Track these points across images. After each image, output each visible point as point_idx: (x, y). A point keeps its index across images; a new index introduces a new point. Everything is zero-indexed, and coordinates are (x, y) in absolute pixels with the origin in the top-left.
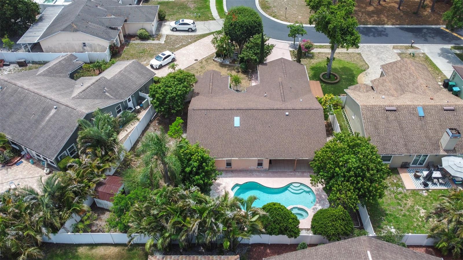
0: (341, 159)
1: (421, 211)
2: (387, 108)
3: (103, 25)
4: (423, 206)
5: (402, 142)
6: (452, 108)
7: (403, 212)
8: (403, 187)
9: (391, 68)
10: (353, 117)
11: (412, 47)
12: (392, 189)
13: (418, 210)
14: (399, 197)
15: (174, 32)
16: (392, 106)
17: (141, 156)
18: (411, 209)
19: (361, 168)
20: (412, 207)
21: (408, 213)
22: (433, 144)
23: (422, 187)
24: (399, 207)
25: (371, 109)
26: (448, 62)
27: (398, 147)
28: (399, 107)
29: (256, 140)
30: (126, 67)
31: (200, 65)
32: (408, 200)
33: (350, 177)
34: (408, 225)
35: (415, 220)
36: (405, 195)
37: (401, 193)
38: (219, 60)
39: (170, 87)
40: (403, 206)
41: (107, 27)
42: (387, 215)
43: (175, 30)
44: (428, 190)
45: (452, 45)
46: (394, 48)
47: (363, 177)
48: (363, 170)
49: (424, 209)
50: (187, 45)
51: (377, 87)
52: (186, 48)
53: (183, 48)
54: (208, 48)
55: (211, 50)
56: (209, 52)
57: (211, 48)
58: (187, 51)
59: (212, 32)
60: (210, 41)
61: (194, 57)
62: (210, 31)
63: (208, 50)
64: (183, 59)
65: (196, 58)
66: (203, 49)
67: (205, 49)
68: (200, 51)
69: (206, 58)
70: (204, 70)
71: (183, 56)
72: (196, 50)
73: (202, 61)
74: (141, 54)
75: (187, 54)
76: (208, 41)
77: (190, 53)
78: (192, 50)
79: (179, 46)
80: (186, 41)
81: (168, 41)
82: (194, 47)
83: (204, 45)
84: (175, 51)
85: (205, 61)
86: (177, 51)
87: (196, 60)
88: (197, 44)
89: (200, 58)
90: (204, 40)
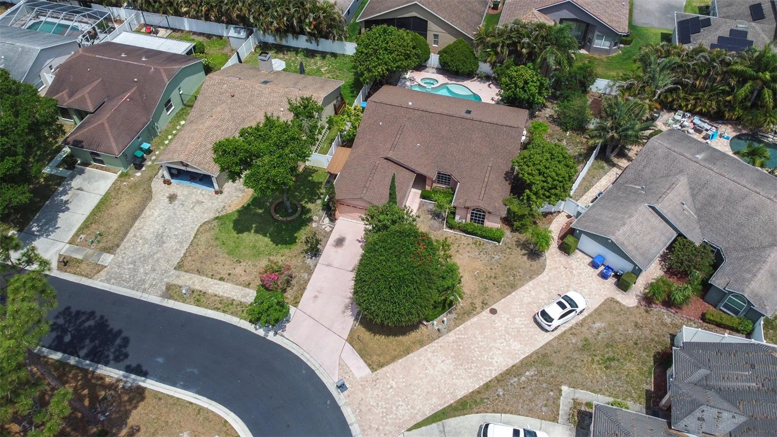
21: (336, 71)
31: (487, 297)
35: (335, 67)
52: (512, 362)
53: (518, 361)
54: (461, 348)
55: (457, 342)
56: (462, 334)
57: (455, 347)
58: (510, 346)
59: (440, 423)
60: (453, 379)
61: (496, 321)
62: (443, 427)
63: (462, 342)
64: (520, 321)
65: (494, 317)
66: (474, 349)
67: (470, 348)
68: (482, 342)
69: (472, 315)
70: (482, 279)
71: (519, 331)
72: (491, 349)
73: (483, 309)
74: (611, 354)
75: (511, 334)
76: (457, 379)
77: (505, 339)
78: (499, 349)
79: (527, 373)
80: (510, 388)
81: (552, 393)
82: (494, 361)
83: (468, 363)
84: (536, 352)
85: (476, 308)
86: (532, 354)
87: (493, 312)
88: (486, 371)
89: (484, 316)
90: (465, 386)
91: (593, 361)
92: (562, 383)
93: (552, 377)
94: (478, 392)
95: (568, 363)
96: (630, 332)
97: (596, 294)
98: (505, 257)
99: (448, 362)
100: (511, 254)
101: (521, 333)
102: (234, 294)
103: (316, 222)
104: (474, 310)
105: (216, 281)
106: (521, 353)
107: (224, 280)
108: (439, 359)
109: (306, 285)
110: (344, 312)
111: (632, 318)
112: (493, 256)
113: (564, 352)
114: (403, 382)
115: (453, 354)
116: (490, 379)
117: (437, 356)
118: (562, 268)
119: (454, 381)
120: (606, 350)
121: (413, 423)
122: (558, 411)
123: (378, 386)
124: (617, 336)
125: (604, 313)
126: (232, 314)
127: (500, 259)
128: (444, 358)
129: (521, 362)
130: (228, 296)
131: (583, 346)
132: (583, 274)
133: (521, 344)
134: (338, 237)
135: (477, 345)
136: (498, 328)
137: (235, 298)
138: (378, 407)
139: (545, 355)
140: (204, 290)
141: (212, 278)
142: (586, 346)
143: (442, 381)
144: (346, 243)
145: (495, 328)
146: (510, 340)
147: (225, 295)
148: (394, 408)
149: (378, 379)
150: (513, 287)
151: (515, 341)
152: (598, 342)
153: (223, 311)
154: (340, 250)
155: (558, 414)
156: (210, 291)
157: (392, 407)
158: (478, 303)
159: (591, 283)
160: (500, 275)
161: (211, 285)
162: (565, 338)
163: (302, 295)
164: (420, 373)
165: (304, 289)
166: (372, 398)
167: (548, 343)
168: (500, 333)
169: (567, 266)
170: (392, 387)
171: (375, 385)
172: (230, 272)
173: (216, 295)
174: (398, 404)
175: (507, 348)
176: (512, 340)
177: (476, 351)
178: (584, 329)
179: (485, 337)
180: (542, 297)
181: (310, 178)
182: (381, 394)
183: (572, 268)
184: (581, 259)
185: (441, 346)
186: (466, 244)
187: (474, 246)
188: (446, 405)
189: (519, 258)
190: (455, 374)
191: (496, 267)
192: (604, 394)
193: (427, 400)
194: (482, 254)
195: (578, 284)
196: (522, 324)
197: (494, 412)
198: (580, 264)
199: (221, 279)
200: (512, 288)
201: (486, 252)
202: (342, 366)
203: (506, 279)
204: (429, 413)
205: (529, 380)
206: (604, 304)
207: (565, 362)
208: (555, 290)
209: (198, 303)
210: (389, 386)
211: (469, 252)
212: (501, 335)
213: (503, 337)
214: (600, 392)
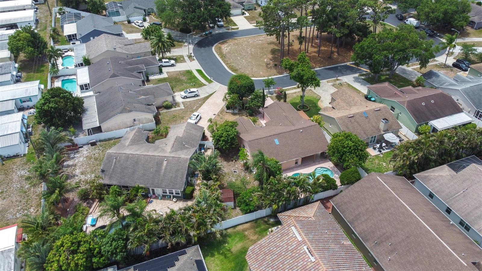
0: (345, 144)
2: (349, 116)
3: (142, 103)
4: (383, 161)
5: (362, 132)
6: (379, 109)
7: (376, 166)
8: (370, 155)
9: (337, 94)
10: (330, 126)
11: (338, 80)
13: (382, 164)
14: (371, 160)
15: (186, 99)
16: (351, 115)
19: (356, 145)
20: (379, 163)
21: (378, 167)
22: (377, 129)
23: (379, 153)
24: (373, 165)
25: (341, 118)
26: (361, 85)
27: (362, 135)
28: (354, 114)
29: (292, 149)
31: (219, 117)
32: (375, 160)
33: (352, 151)
35: (383, 169)
37: (371, 158)
38: (230, 111)
39: (229, 131)
41: (145, 104)
42: (369, 170)
43: (185, 97)
44: (382, 154)
45: (358, 74)
46: (328, 82)
47: (358, 149)
48: (356, 146)
50: (201, 106)
51: (336, 106)
55: (219, 106)
61: (212, 113)
62: (209, 94)
66: (213, 106)
69: (220, 112)
70: (225, 120)
72: (209, 108)
73: (218, 114)
74: (174, 119)
75: (206, 112)
76: (213, 101)
78: (206, 109)
80: (198, 104)
81: (186, 106)
87: (214, 115)
88: (207, 104)
90: (209, 100)
91: (179, 115)
92: (185, 109)
93: (188, 109)
94: (205, 101)
99: (218, 102)
116: (204, 103)
121: (216, 92)
122: (183, 104)
130: (289, 91)
133: (201, 112)
140: (296, 89)
143: (216, 99)
157: (224, 92)
168: (209, 111)
173: (292, 90)
179: (212, 109)
188: (211, 96)
192: (172, 110)
193: (216, 96)
196: (204, 115)
197: (199, 99)
204: (214, 94)
205: (194, 107)
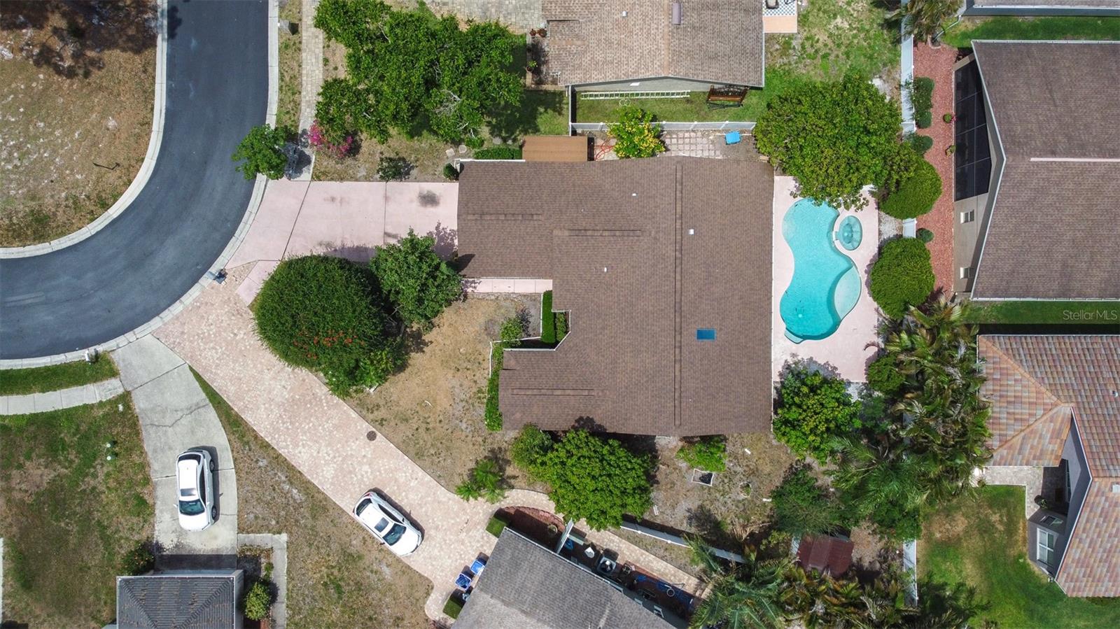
1: (840, 25)
2: (675, 21)
4: (829, 17)
7: (840, 55)
8: (791, 37)
12: (795, 58)
13: (838, 28)
14: (810, 51)
17: (719, 519)
18: (836, 38)
20: (830, 35)
21: (843, 48)
24: (832, 57)
27: (750, 28)
30: (507, 604)
31: (393, 424)
32: (817, 37)
34: (865, 56)
35: (856, 41)
36: (807, 39)
37: (803, 47)
40: (828, 51)
49: (835, 17)
50: (291, 468)
52: (305, 470)
53: (309, 478)
54: (309, 406)
55: (315, 399)
56: (327, 403)
57: (308, 398)
58: (327, 464)
59: (208, 401)
60: (264, 404)
61: (358, 442)
62: (204, 406)
63: (316, 405)
64: (367, 472)
65: (364, 437)
66: (310, 421)
67: (311, 416)
68: (324, 429)
69: (359, 409)
70: (420, 413)
71: (350, 472)
72: (316, 441)
73: (373, 421)
74: (346, 588)
75: (343, 464)
76: (266, 408)
77: (335, 457)
78: (318, 452)
79: (295, 491)
80: (270, 473)
81: (274, 522)
82: (300, 448)
83: (290, 418)
84: (326, 498)
85: (372, 413)
86: (323, 493)
87: (371, 436)
88: (285, 441)
89: (361, 426)
90: (260, 420)
91: (330, 567)
92: (290, 533)
93: (297, 521)
94: (256, 437)
95: (322, 537)
96: (387, 611)
97: (433, 565)
98: (467, 436)
99: (285, 393)
100: (474, 445)
101: (349, 476)
102: (309, 89)
103: (456, 151)
104: (368, 410)
105: (321, 55)
106: (319, 480)
107: (325, 65)
108: (286, 381)
109: (348, 180)
110: (320, 244)
111: (408, 614)
112: (465, 420)
113: (335, 532)
114: (245, 346)
115: (297, 397)
116: (275, 447)
117: (290, 378)
118: (464, 518)
119: (263, 406)
120: (351, 583)
121: (200, 371)
122: (252, 532)
123: (233, 318)
124: (374, 595)
125: (405, 578)
126: (281, 100)
127: (462, 431)
128: (289, 387)
129: (309, 482)
130: (304, 82)
131: (350, 555)
132: (462, 547)
133: (333, 478)
134: (437, 194)
135: (317, 424)
136: (348, 446)
137: (304, 93)
138: (209, 325)
139: (325, 509)
140: (303, 46)
141: (324, 47)
142: (351, 558)
143: (258, 392)
144: (431, 210)
145: (347, 442)
146: (335, 463)
147: (304, 78)
148: (212, 345)
149: (242, 315)
150: (418, 456)
151: (336, 471)
152: (360, 572)
153: (282, 86)
154: (416, 205)
155: (248, 533)
156: (304, 55)
157: (212, 342)
158: (378, 414)
159: (449, 557)
160: (433, 435)
161: (314, 52)
162: (355, 531)
163: (332, 179)
164: (261, 363)
165: (342, 179)
166: (217, 316)
167: (343, 511)
168: (341, 449)
169: (470, 523)
170: (235, 335)
171: (233, 315)
172: (340, 68)
173: (300, 66)
174: (218, 348)
175: (323, 462)
176: (335, 466)
177: (308, 424)
178: (375, 554)
179: (331, 432)
180: (411, 496)
181: (542, 110)
182: (224, 324)
183: (468, 531)
184: (487, 542)
185: (304, 380)
186: (476, 378)
187: (475, 390)
188: (230, 404)
189: (468, 457)
190: (271, 405)
191: (446, 427)
192: (288, 583)
193: (231, 381)
194: (464, 403)
195: (445, 540)
196: (362, 476)
197: (235, 460)
198: (478, 541)
199: (326, 61)
200: (417, 454)
201: (468, 409)
202: (249, 267)
203: (429, 444)
204: (215, 386)
205: (285, 495)
206: (420, 576)
207: (321, 534)
208: (426, 512)
209: (284, 47)
210: (236, 331)
211: (461, 385)
212: (339, 452)
213: (337, 455)
214: (291, 579)
